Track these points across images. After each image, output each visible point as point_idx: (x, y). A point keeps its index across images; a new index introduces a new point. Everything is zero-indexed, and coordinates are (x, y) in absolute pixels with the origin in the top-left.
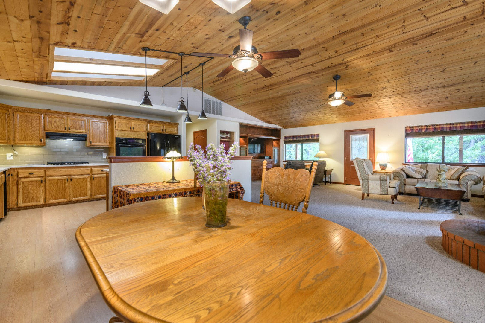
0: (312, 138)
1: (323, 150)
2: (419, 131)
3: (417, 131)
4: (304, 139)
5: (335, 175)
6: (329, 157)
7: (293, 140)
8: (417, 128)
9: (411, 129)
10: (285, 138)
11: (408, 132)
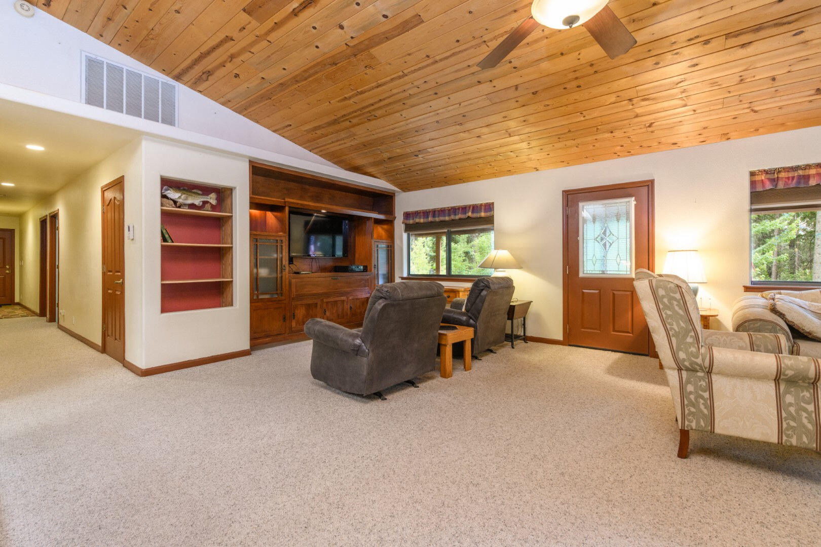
0: (475, 215)
1: (503, 248)
2: (799, 182)
3: (793, 184)
4: (453, 217)
5: (538, 317)
6: (521, 268)
7: (426, 220)
8: (791, 174)
9: (771, 176)
10: (407, 215)
11: (759, 188)
